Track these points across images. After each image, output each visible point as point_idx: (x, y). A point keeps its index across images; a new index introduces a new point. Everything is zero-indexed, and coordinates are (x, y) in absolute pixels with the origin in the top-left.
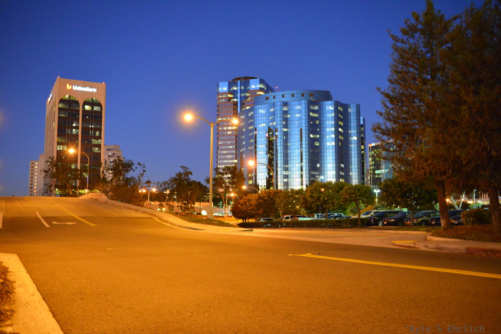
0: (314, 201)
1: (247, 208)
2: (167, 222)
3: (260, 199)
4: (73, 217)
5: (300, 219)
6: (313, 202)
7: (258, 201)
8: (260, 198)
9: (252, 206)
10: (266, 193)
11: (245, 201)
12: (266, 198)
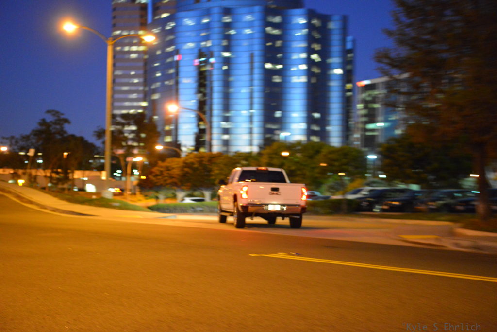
1: (166, 180)
2: (31, 202)
3: (186, 167)
7: (182, 170)
8: (187, 165)
9: (173, 178)
10: (196, 157)
11: (162, 169)
12: (196, 166)
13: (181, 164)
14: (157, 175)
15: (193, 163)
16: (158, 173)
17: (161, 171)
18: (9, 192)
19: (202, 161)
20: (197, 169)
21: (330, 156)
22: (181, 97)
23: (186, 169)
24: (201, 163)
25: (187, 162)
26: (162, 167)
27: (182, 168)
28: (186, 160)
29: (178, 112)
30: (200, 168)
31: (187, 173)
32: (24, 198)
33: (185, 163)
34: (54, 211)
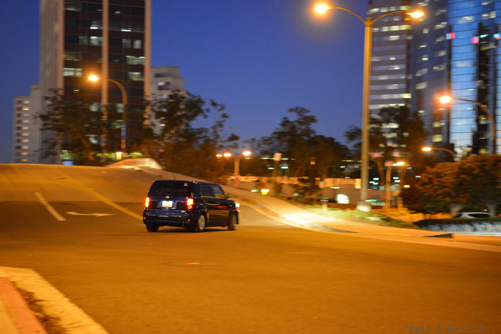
1: (436, 190)
3: (462, 173)
4: (102, 202)
7: (458, 177)
8: (463, 170)
9: (446, 187)
10: (475, 160)
11: (431, 176)
12: (476, 172)
13: (457, 170)
14: (425, 184)
15: (472, 169)
16: (426, 181)
17: (430, 179)
19: (485, 165)
20: (477, 176)
22: (454, 85)
23: (463, 176)
24: (482, 168)
25: (465, 166)
26: (430, 173)
27: (458, 175)
28: (463, 164)
29: (449, 104)
30: (482, 174)
31: (465, 180)
33: (461, 168)
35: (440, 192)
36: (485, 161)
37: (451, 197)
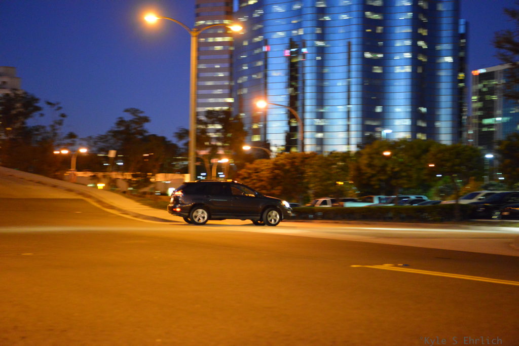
0: (374, 172)
2: (112, 208)
3: (276, 169)
5: (348, 205)
6: (373, 176)
7: (272, 172)
8: (277, 166)
9: (262, 181)
10: (287, 158)
11: (250, 171)
12: (287, 167)
13: (272, 166)
14: (245, 178)
15: (284, 165)
16: (246, 175)
17: (249, 174)
18: (90, 197)
19: (293, 162)
20: (288, 171)
21: (440, 155)
22: (270, 92)
23: (277, 171)
24: (292, 164)
25: (278, 163)
26: (249, 169)
27: (272, 170)
28: (277, 161)
29: (267, 108)
30: (293, 169)
31: (278, 175)
32: (104, 203)
33: (275, 164)
34: (136, 217)
35: (257, 185)
36: (294, 158)
37: (267, 190)
